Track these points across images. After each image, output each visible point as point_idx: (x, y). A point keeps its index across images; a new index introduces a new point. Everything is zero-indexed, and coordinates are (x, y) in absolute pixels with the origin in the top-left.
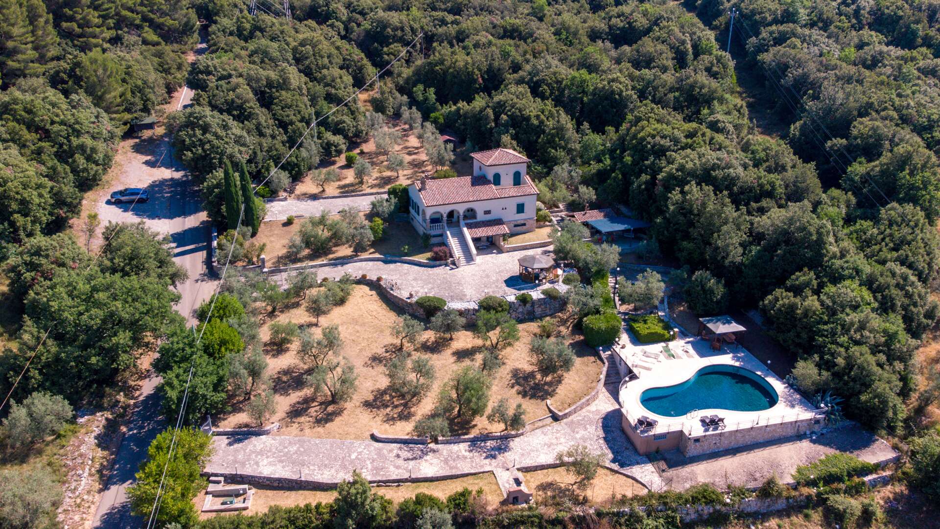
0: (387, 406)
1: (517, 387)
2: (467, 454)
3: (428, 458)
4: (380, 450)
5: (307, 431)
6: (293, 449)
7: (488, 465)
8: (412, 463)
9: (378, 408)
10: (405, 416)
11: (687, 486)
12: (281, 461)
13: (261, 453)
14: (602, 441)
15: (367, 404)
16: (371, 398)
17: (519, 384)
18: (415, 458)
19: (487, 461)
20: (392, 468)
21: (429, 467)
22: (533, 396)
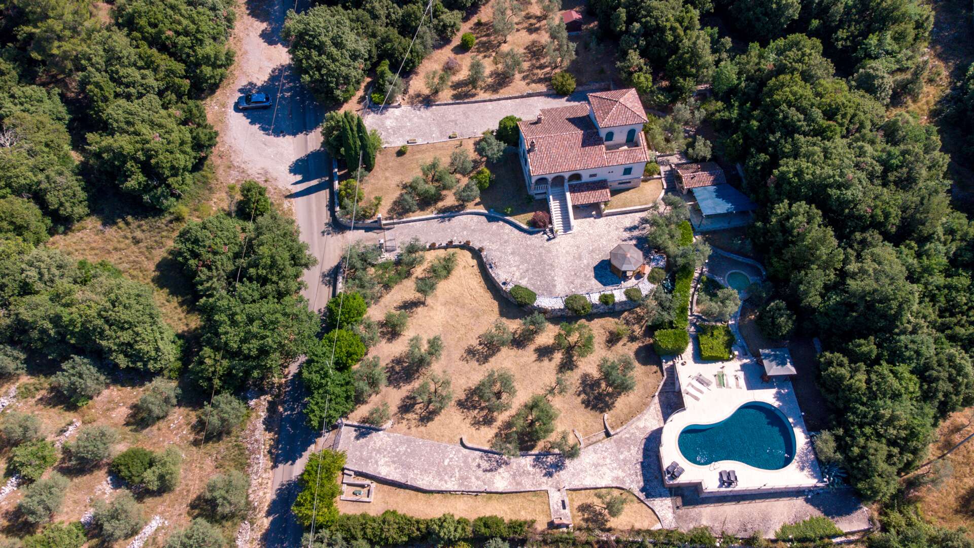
0: (475, 408)
1: (583, 396)
2: (531, 469)
3: (501, 470)
4: (466, 457)
5: (413, 429)
6: (403, 449)
7: (546, 484)
8: (489, 474)
9: (468, 409)
10: (488, 421)
11: (691, 526)
12: (394, 462)
13: (379, 451)
14: (639, 466)
15: (461, 404)
16: (463, 397)
17: (584, 391)
18: (491, 470)
19: (545, 479)
20: (473, 479)
21: (501, 481)
22: (594, 408)
